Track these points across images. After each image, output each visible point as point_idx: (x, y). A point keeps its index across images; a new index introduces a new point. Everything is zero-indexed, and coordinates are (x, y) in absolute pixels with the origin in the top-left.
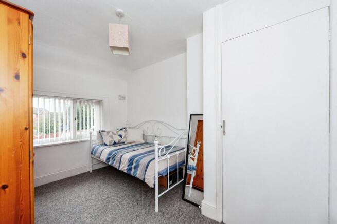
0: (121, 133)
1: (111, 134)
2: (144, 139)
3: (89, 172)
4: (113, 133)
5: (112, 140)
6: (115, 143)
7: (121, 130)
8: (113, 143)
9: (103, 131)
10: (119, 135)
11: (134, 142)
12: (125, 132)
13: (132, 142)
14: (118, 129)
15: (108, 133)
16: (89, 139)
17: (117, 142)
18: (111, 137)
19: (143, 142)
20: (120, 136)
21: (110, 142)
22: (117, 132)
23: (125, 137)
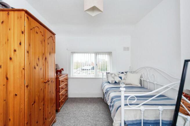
0: (121, 75)
1: (113, 75)
2: (141, 83)
3: (102, 98)
4: (115, 75)
5: (114, 80)
6: (116, 83)
7: (122, 73)
8: (114, 82)
9: (108, 73)
10: (119, 77)
11: (131, 85)
12: (125, 75)
13: (129, 84)
14: (120, 72)
15: (112, 74)
16: (102, 77)
17: (117, 82)
18: (113, 78)
19: (140, 86)
20: (121, 78)
21: (112, 81)
22: (118, 74)
23: (125, 79)
